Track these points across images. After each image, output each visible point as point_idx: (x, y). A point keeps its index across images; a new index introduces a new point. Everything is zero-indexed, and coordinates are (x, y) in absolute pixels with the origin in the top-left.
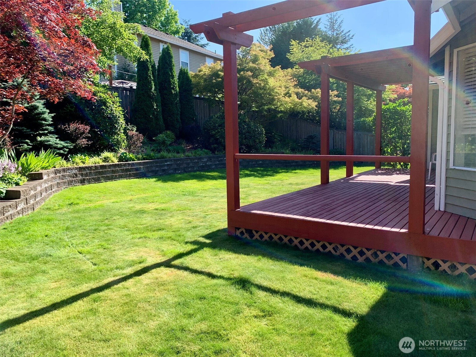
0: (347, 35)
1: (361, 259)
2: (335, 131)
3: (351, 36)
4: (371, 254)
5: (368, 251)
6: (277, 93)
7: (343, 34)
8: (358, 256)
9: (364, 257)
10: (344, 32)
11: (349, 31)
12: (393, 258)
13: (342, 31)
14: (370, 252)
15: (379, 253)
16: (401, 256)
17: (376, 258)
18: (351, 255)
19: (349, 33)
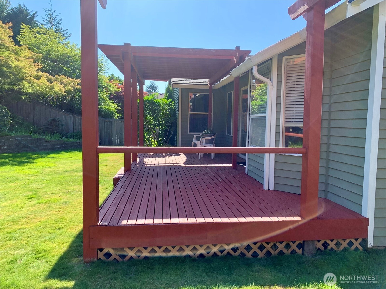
0: (65, 32)
1: (261, 254)
2: (75, 116)
3: (68, 34)
4: (270, 247)
5: (268, 245)
6: (26, 73)
7: (61, 30)
8: (259, 251)
9: (265, 251)
10: (63, 30)
11: (67, 30)
12: (291, 247)
13: (61, 28)
14: (269, 245)
15: (278, 244)
16: (297, 243)
17: (276, 250)
18: (252, 252)
19: (66, 31)
